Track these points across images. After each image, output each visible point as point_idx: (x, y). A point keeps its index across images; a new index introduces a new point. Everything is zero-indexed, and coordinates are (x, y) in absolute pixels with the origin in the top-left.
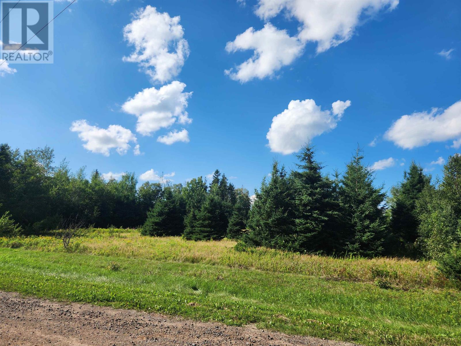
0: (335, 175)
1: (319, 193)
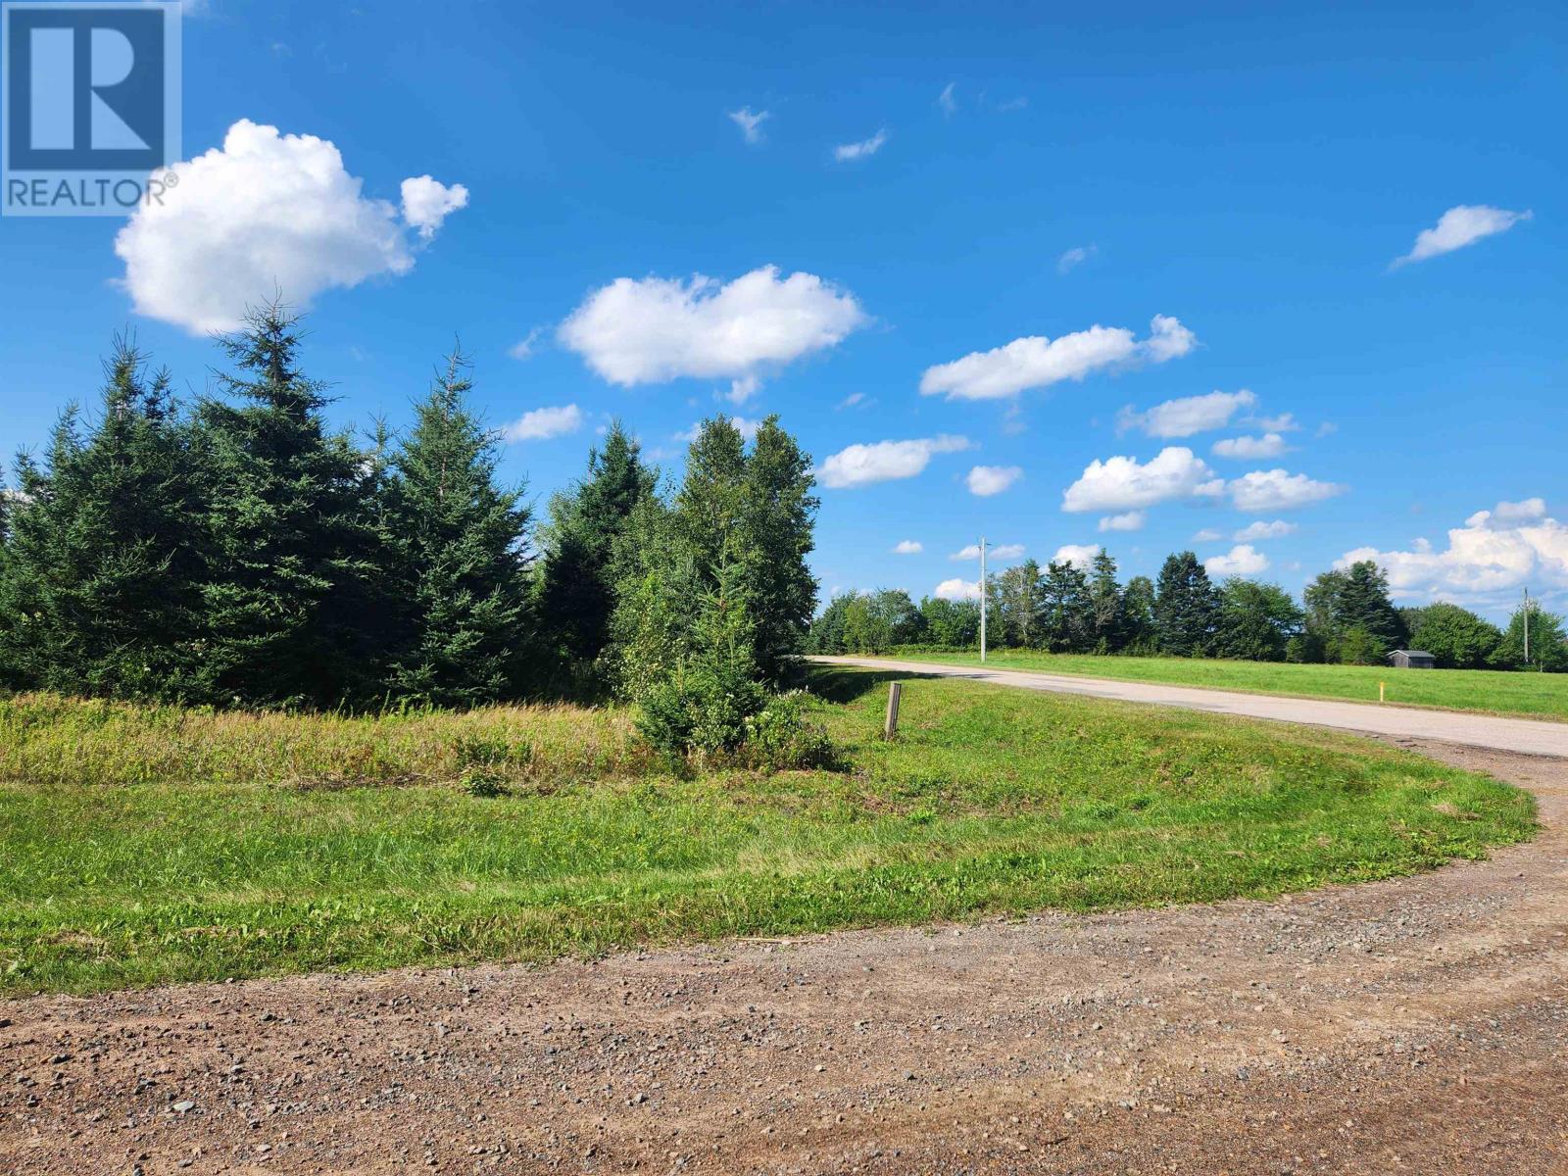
0: (374, 434)
1: (303, 494)
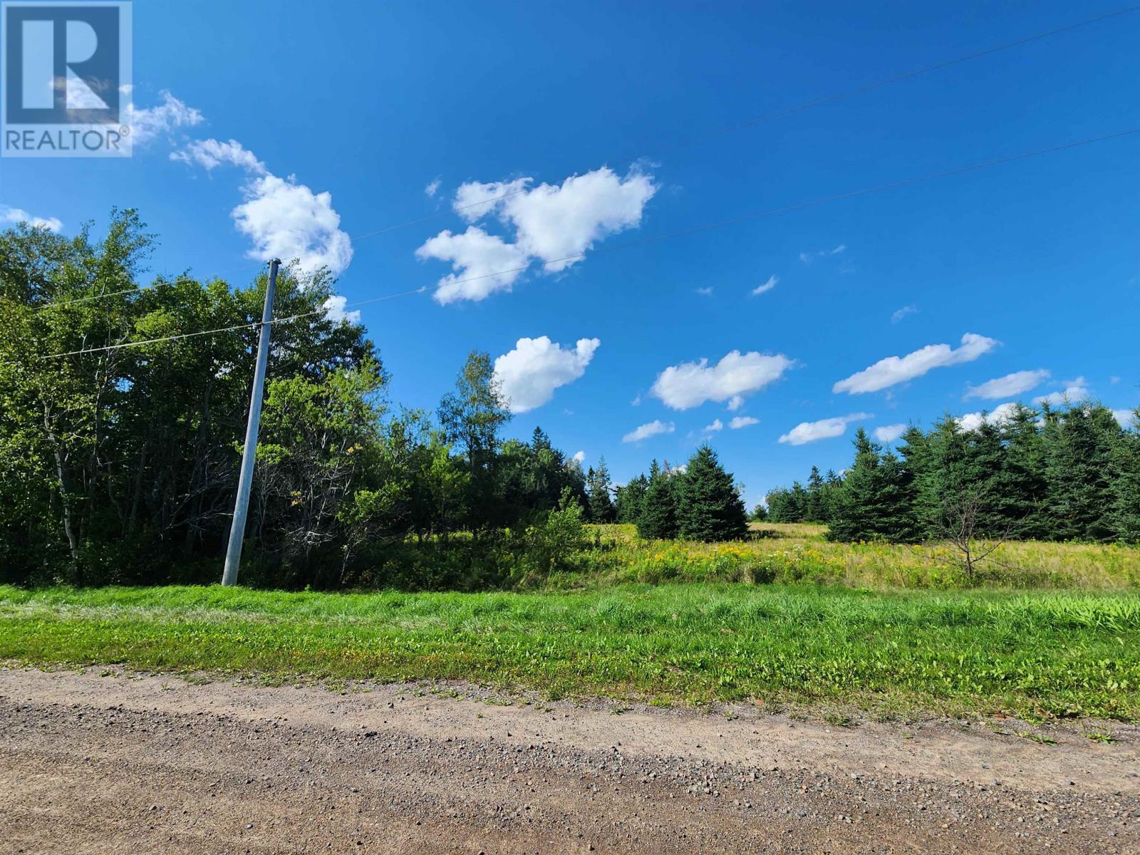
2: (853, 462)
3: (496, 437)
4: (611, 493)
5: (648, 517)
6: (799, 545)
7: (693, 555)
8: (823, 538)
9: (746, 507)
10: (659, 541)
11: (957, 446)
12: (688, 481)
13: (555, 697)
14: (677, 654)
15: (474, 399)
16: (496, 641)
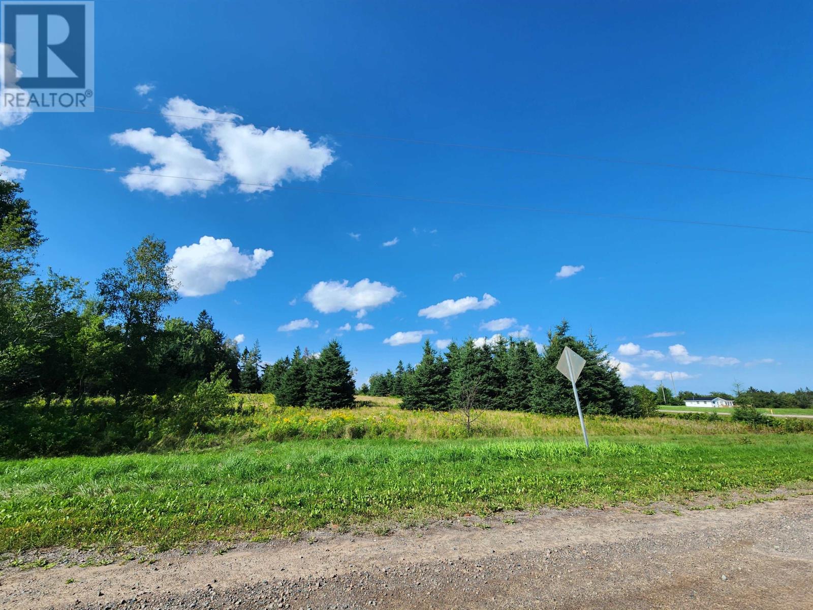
2: (421, 360)
3: (159, 314)
4: (259, 368)
5: (285, 389)
6: (383, 411)
7: (313, 418)
8: (398, 407)
9: (356, 384)
10: (291, 408)
11: (472, 355)
12: (319, 364)
13: (163, 549)
14: (283, 497)
15: (141, 278)
16: (114, 501)
